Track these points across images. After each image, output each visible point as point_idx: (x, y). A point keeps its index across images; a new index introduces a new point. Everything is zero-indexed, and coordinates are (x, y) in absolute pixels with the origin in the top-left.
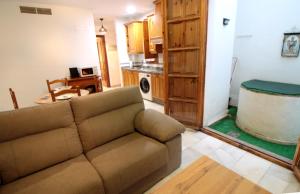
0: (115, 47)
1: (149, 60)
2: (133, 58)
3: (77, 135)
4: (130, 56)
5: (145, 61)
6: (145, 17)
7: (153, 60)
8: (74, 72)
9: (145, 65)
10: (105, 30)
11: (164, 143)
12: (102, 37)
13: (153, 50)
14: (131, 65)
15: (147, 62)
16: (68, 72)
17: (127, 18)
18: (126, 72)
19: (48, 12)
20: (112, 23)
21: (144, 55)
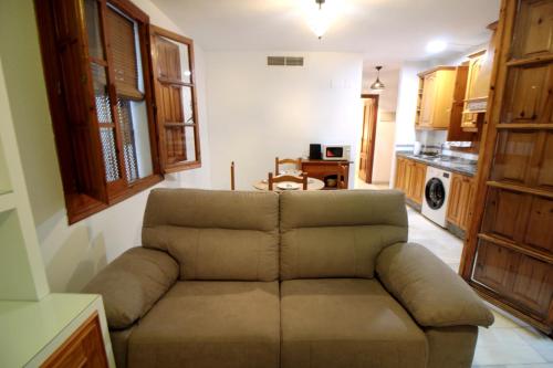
0: (393, 115)
1: (457, 144)
2: (425, 137)
3: (277, 248)
4: (419, 132)
5: (447, 144)
6: (465, 59)
7: (467, 144)
8: (315, 150)
9: (448, 153)
10: (382, 86)
11: (425, 328)
12: (375, 97)
13: (468, 124)
14: (416, 150)
15: (453, 148)
16: (308, 149)
17: (427, 62)
18: (403, 161)
19: (299, 62)
20: (396, 73)
21: (446, 133)
